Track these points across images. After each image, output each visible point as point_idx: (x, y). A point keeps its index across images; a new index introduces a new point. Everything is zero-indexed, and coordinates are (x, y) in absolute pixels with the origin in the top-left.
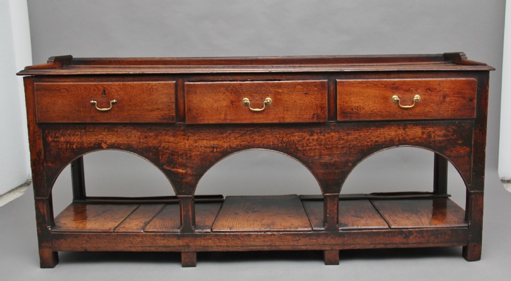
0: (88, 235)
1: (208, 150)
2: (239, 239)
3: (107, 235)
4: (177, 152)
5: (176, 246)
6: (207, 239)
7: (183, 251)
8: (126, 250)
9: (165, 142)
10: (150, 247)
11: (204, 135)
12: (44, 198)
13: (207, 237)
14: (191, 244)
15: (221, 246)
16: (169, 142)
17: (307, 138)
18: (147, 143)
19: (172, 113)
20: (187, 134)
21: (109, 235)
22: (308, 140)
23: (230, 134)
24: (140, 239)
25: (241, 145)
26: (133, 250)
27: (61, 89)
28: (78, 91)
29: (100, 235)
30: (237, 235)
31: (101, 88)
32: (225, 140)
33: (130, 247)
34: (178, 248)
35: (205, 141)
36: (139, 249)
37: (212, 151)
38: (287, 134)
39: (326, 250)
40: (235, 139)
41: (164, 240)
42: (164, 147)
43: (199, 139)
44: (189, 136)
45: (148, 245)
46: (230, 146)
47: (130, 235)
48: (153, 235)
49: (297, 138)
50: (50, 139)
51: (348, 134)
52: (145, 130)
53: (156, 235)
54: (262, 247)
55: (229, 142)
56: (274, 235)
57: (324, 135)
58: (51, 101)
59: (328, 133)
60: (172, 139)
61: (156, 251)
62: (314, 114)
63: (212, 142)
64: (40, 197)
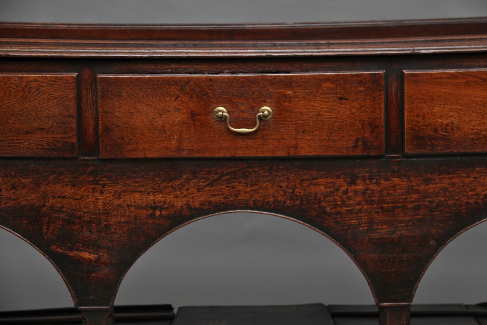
1: (144, 213)
4: (79, 218)
9: (54, 198)
11: (136, 182)
16: (64, 197)
17: (343, 188)
18: (17, 199)
19: (70, 138)
20: (100, 180)
22: (346, 192)
23: (188, 181)
25: (210, 202)
32: (178, 193)
35: (137, 195)
37: (152, 216)
38: (302, 181)
40: (199, 190)
42: (52, 207)
43: (125, 191)
44: (104, 186)
46: (188, 206)
49: (322, 188)
51: (427, 181)
52: (13, 173)
55: (185, 196)
57: (378, 184)
59: (387, 179)
60: (69, 191)
62: (357, 140)
63: (151, 197)
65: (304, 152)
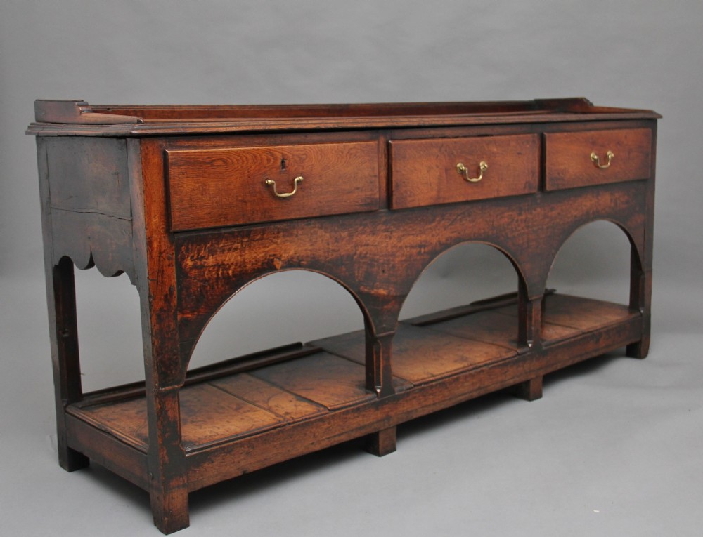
0: (249, 441)
1: (415, 251)
2: (447, 388)
3: (279, 433)
4: (377, 261)
5: (373, 423)
6: (410, 400)
7: (382, 428)
8: (306, 451)
9: (361, 246)
10: (339, 435)
11: (410, 227)
12: (176, 386)
13: (411, 397)
14: (392, 414)
15: (426, 406)
16: (368, 245)
17: (516, 219)
18: (338, 250)
19: (375, 194)
20: (389, 228)
21: (281, 431)
22: (517, 221)
23: (439, 222)
24: (326, 426)
25: (451, 238)
26: (318, 448)
27: (214, 161)
28: (243, 162)
29: (268, 434)
30: (444, 383)
31: (279, 156)
32: (434, 232)
33: (312, 444)
34: (375, 425)
35: (411, 237)
36: (325, 444)
37: (419, 253)
38: (497, 216)
39: (532, 379)
40: (445, 229)
41: (358, 417)
42: (360, 254)
43: (403, 235)
44: (391, 232)
45: (337, 433)
46: (439, 242)
47: (312, 423)
48: (343, 413)
49: (506, 220)
50: (190, 263)
51: (552, 209)
52: (336, 228)
53: (347, 412)
54: (471, 394)
55: (438, 234)
56: (483, 371)
57: (531, 213)
58: (197, 185)
59: (535, 210)
60: (372, 238)
61: (348, 439)
62: (526, 182)
63: (419, 238)
64: (168, 386)
65: (502, 194)
